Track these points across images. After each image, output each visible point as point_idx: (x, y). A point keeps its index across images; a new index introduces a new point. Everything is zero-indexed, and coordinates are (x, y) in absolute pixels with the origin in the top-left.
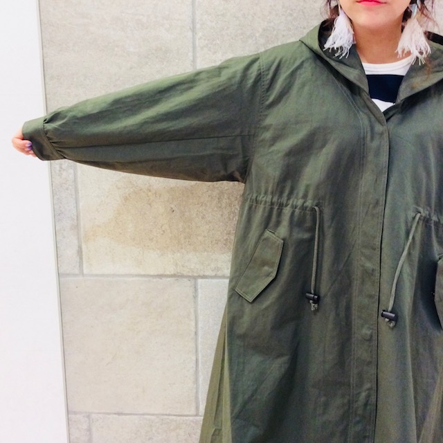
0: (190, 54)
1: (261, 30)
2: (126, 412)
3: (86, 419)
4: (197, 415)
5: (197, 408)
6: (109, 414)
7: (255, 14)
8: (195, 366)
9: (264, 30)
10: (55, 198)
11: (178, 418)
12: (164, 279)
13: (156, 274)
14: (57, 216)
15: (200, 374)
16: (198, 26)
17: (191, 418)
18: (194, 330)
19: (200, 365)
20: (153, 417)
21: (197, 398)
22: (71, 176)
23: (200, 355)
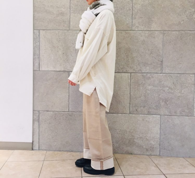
0: (69, 14)
2: (49, 110)
3: (38, 113)
4: (69, 112)
5: (69, 109)
6: (44, 111)
8: (68, 97)
10: (34, 50)
11: (63, 112)
12: (61, 72)
13: (59, 70)
14: (34, 55)
15: (70, 99)
16: (71, 8)
17: (67, 112)
18: (68, 86)
19: (70, 97)
20: (57, 112)
21: (69, 106)
22: (38, 44)
23: (70, 94)
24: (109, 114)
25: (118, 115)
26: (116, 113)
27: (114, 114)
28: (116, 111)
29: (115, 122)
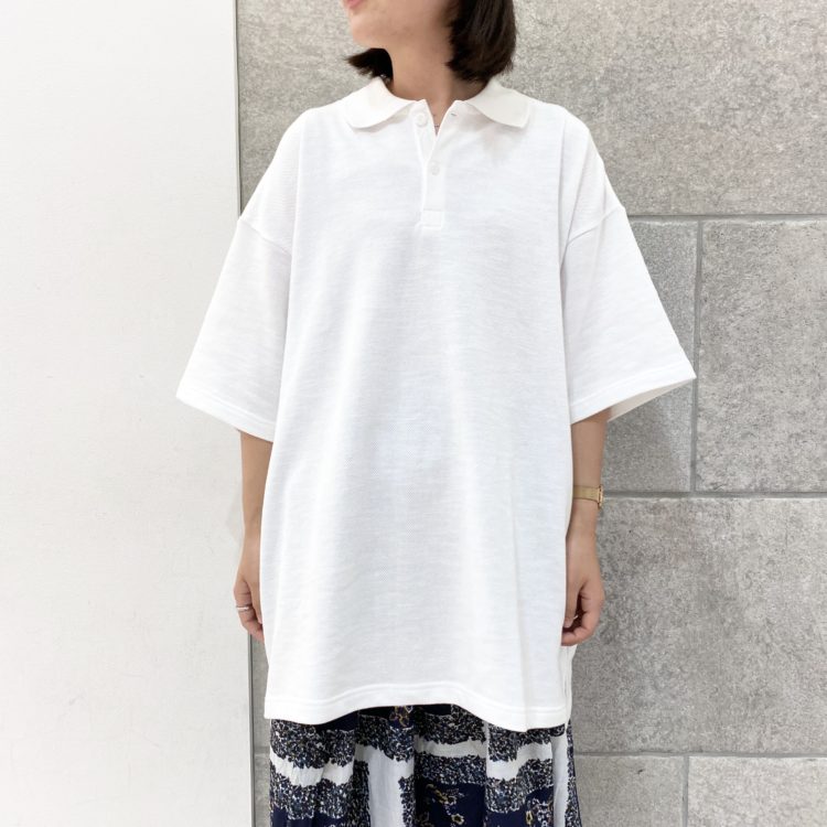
1: (602, 71)
7: (592, 45)
9: (607, 70)
24: (754, 760)
25: (813, 764)
26: (799, 755)
27: (790, 761)
28: (800, 742)
29: (791, 809)
